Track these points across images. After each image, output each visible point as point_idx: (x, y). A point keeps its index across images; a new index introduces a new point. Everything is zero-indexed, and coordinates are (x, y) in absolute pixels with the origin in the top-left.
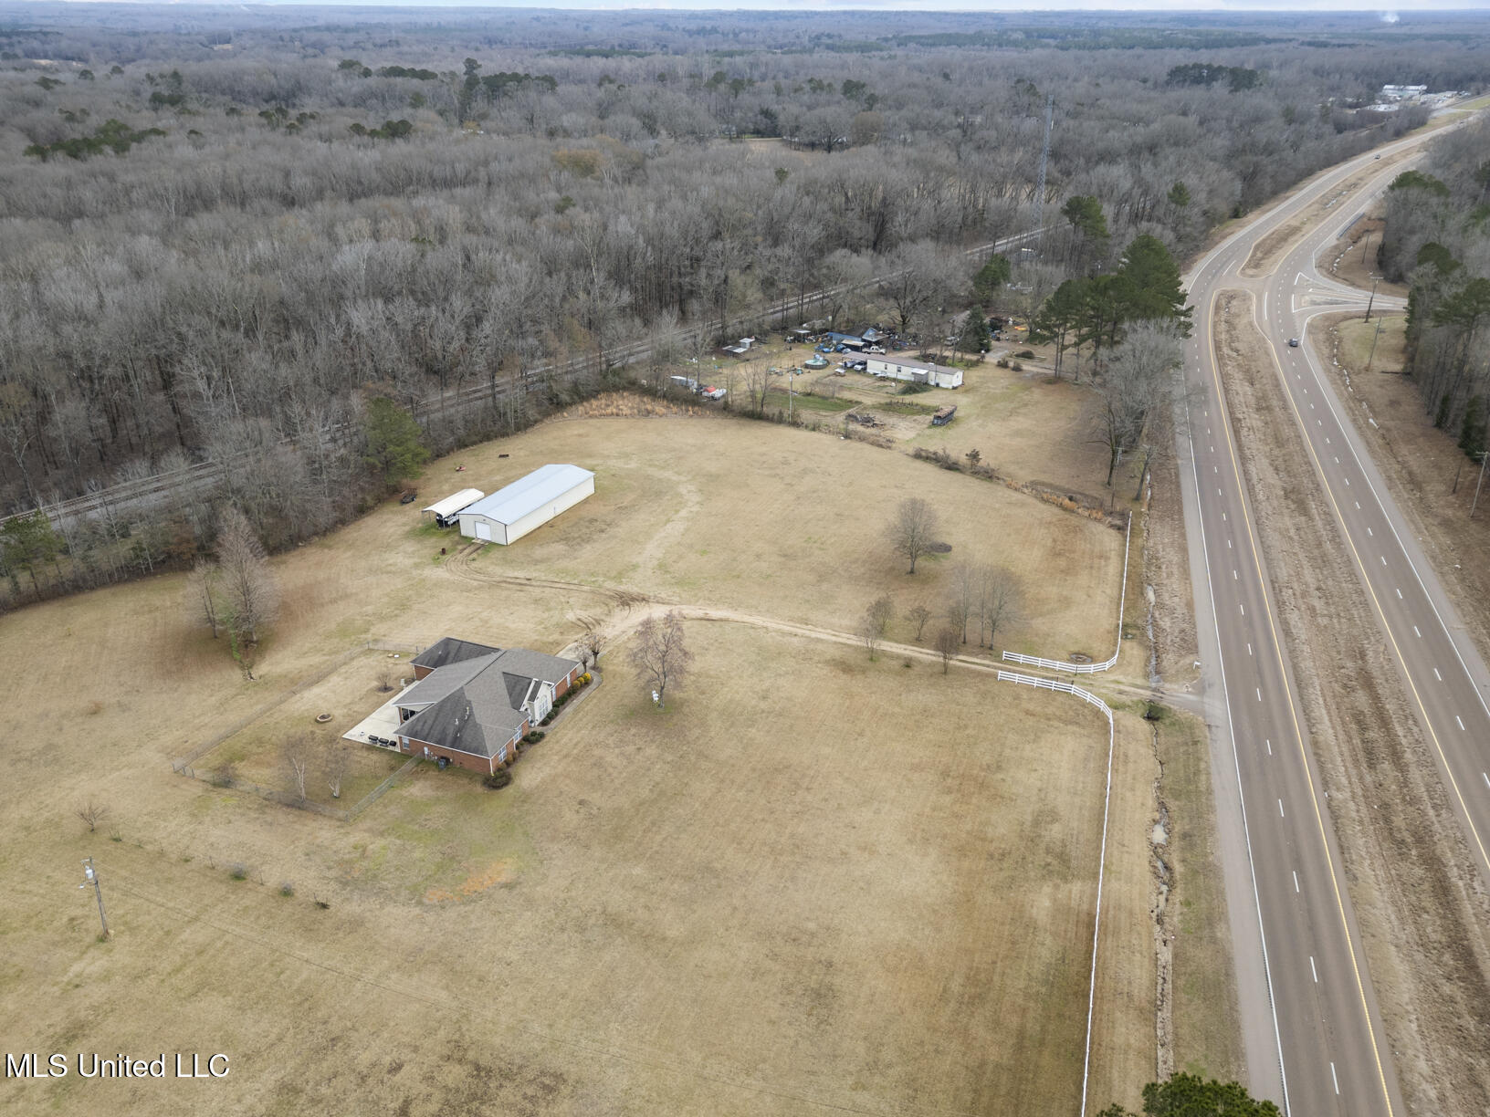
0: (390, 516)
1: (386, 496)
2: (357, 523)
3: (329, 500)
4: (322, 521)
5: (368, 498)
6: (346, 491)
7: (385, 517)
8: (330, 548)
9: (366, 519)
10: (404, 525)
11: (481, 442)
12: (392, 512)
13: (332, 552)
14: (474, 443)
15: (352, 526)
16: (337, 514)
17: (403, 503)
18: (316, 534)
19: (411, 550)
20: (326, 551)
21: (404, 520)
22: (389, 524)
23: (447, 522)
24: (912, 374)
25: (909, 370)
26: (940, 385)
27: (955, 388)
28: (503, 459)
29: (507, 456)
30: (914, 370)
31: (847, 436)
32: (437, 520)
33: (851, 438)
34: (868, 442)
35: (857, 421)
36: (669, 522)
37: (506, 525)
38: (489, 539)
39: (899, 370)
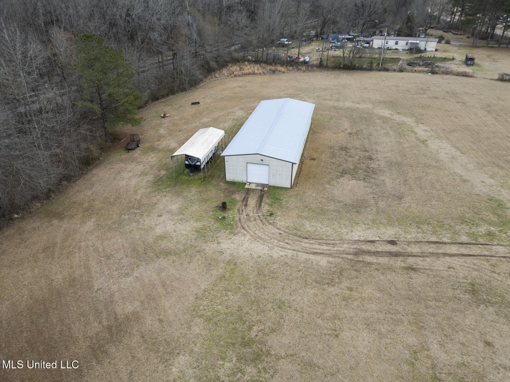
0: (122, 165)
1: (109, 144)
2: (87, 177)
3: (47, 153)
4: (43, 183)
5: (92, 147)
6: (65, 140)
7: (117, 167)
8: (60, 216)
9: (95, 171)
10: (144, 174)
11: (168, 95)
12: (121, 161)
13: (65, 224)
14: (163, 97)
15: (80, 182)
16: (61, 170)
17: (129, 150)
18: (36, 198)
19: (174, 207)
20: (55, 222)
21: (141, 167)
22: (125, 175)
23: (200, 165)
24: (407, 44)
25: (405, 42)
26: (427, 50)
27: (436, 50)
28: (196, 106)
29: (198, 103)
30: (410, 41)
31: (433, 73)
32: (186, 165)
33: (437, 73)
34: (454, 74)
35: (420, 66)
36: (424, 142)
37: (293, 163)
38: (266, 182)
39: (397, 44)
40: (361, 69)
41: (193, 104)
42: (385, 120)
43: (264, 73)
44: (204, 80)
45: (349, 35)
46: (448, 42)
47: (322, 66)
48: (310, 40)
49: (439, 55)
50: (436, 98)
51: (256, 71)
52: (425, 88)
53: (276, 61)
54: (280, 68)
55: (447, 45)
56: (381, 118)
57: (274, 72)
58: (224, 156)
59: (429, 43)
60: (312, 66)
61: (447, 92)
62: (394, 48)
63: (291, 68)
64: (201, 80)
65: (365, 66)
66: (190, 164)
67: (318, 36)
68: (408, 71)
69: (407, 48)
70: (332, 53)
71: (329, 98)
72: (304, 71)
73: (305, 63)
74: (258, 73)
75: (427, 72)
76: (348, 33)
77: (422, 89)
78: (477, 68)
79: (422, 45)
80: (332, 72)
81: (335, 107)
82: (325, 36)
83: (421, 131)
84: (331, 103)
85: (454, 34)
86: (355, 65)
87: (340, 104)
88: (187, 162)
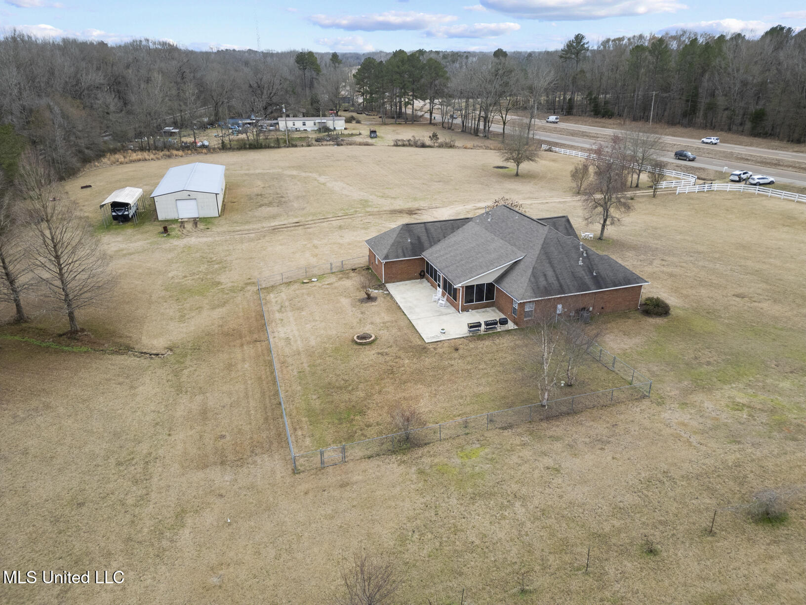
23: (128, 215)
24: (315, 124)
25: (312, 123)
26: (336, 128)
27: (345, 129)
28: (89, 189)
29: (90, 186)
30: (317, 121)
31: (338, 145)
32: (114, 216)
33: (342, 145)
34: (357, 145)
35: (328, 141)
36: (324, 184)
37: (216, 194)
38: (196, 216)
39: (304, 124)
40: (268, 147)
41: (82, 188)
42: (293, 177)
43: (158, 159)
44: (82, 170)
45: (251, 120)
46: (358, 122)
47: (224, 148)
48: (204, 127)
49: (346, 132)
50: (338, 160)
51: (147, 157)
52: (329, 155)
53: (167, 147)
54: (175, 152)
55: (358, 124)
56: (289, 176)
57: (169, 157)
58: (153, 197)
59: (336, 122)
60: (214, 149)
61: (348, 156)
62: (302, 129)
63: (189, 152)
64: (79, 170)
65: (272, 145)
66: (118, 215)
67: (212, 124)
68: (315, 146)
69: (316, 129)
70: (234, 137)
71: (239, 169)
72: (206, 154)
73: (203, 146)
74: (150, 159)
75: (333, 145)
76: (249, 117)
77: (327, 156)
78: (380, 139)
79: (330, 124)
80: (238, 152)
81: (246, 174)
82: (222, 123)
83: (322, 179)
84: (242, 172)
85: (367, 115)
86: (261, 144)
87: (252, 172)
88: (114, 214)
